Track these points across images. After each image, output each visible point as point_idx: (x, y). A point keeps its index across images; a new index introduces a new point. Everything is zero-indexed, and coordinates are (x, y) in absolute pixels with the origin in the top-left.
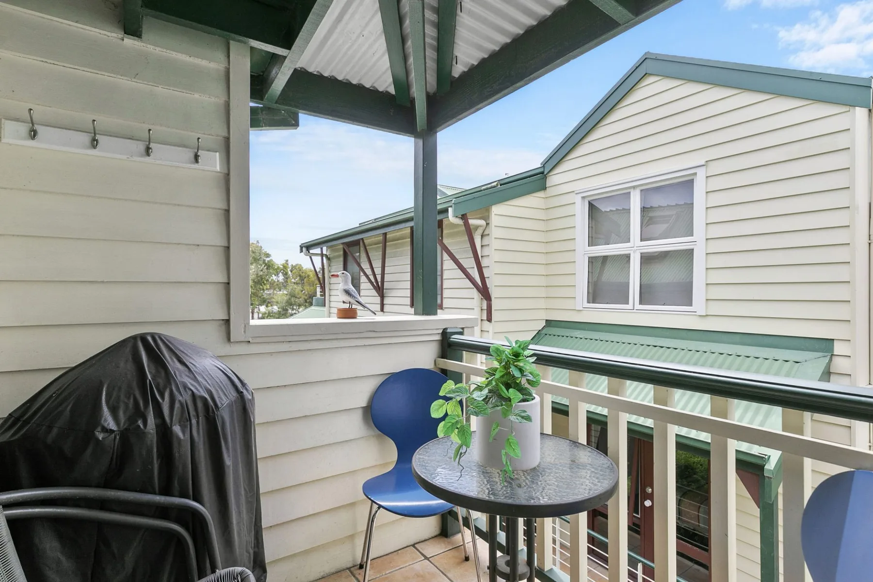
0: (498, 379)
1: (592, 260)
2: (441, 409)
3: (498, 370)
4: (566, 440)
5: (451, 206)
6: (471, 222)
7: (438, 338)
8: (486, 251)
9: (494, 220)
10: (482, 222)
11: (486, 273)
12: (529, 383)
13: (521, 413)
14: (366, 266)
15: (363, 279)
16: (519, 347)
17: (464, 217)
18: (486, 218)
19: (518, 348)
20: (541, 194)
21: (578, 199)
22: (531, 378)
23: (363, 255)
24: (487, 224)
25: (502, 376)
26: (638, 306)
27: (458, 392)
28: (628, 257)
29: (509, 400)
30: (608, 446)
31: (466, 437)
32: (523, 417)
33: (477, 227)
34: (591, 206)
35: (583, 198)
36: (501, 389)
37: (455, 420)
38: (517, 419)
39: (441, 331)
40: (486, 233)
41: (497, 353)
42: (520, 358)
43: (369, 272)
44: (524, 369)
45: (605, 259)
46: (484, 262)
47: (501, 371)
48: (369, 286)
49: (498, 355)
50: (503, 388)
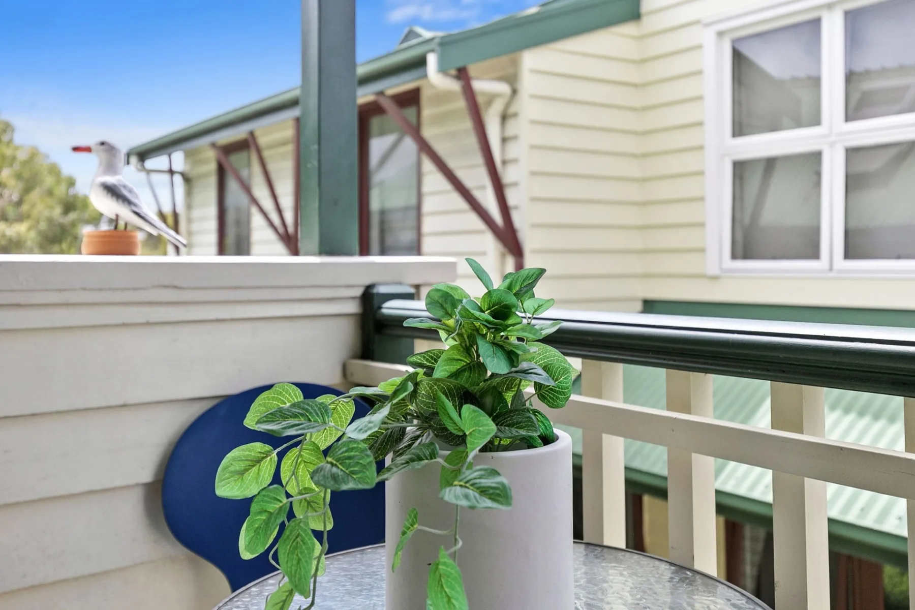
0: (438, 380)
1: (740, 168)
2: (255, 469)
3: (443, 357)
4: (657, 563)
5: (433, 51)
6: (479, 86)
7: (353, 308)
8: (513, 150)
9: (528, 83)
10: (503, 88)
11: (512, 198)
12: (542, 397)
13: (481, 477)
14: (261, 192)
15: (257, 220)
16: (510, 288)
17: (462, 74)
18: (512, 80)
19: (505, 292)
20: (629, 29)
21: (708, 37)
22: (543, 378)
23: (256, 169)
24: (514, 92)
25: (456, 375)
26: (840, 263)
27: (295, 416)
28: (816, 157)
29: (461, 440)
30: (776, 579)
31: (299, 560)
32: (484, 491)
33: (491, 98)
34: (738, 57)
35: (721, 34)
36: (444, 408)
37: (281, 504)
38: (467, 497)
39: (359, 292)
40: (512, 110)
41: (445, 309)
42: (510, 322)
43: (268, 204)
44: (519, 352)
45: (770, 163)
46: (509, 175)
47: (452, 360)
48: (270, 235)
49: (447, 313)
50: (449, 404)
